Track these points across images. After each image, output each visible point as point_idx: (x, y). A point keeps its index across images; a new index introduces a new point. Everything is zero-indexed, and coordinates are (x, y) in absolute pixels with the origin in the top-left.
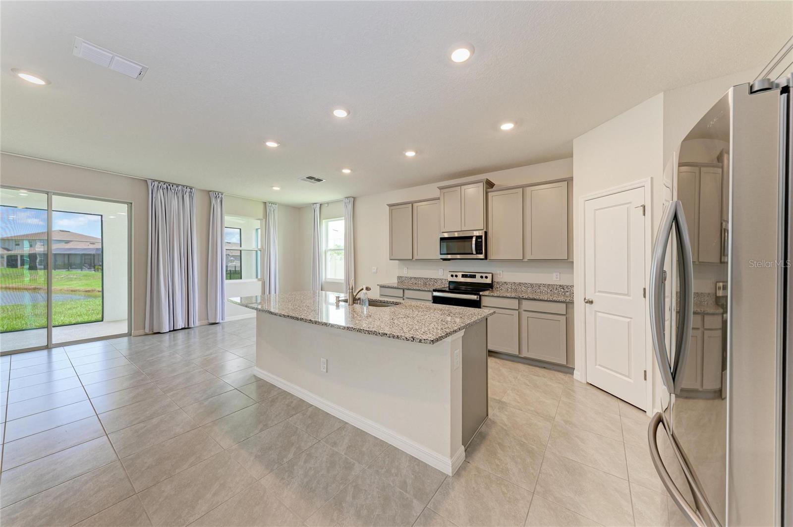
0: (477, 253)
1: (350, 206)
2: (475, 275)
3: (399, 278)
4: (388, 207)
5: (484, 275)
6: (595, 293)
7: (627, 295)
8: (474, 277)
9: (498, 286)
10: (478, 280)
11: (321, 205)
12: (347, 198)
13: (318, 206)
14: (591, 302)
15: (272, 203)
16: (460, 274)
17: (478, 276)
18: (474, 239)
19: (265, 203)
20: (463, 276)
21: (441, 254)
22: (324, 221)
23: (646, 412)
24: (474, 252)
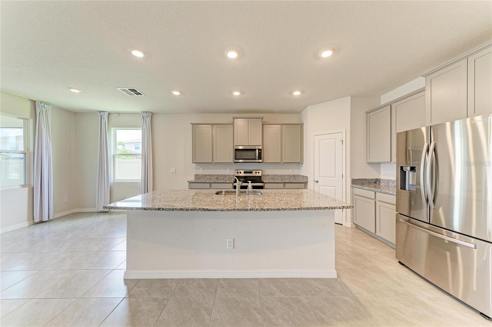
0: (258, 159)
1: (148, 119)
2: (252, 172)
3: (196, 175)
4: (191, 125)
5: (257, 171)
6: (319, 177)
7: (335, 177)
8: (251, 172)
9: (264, 177)
10: (254, 174)
11: (109, 113)
12: (146, 112)
13: (106, 114)
14: (317, 182)
15: (46, 103)
16: (242, 172)
17: (254, 172)
18: (257, 151)
19: (34, 102)
20: (245, 172)
21: (235, 159)
22: (112, 128)
23: (342, 225)
24: (257, 158)
